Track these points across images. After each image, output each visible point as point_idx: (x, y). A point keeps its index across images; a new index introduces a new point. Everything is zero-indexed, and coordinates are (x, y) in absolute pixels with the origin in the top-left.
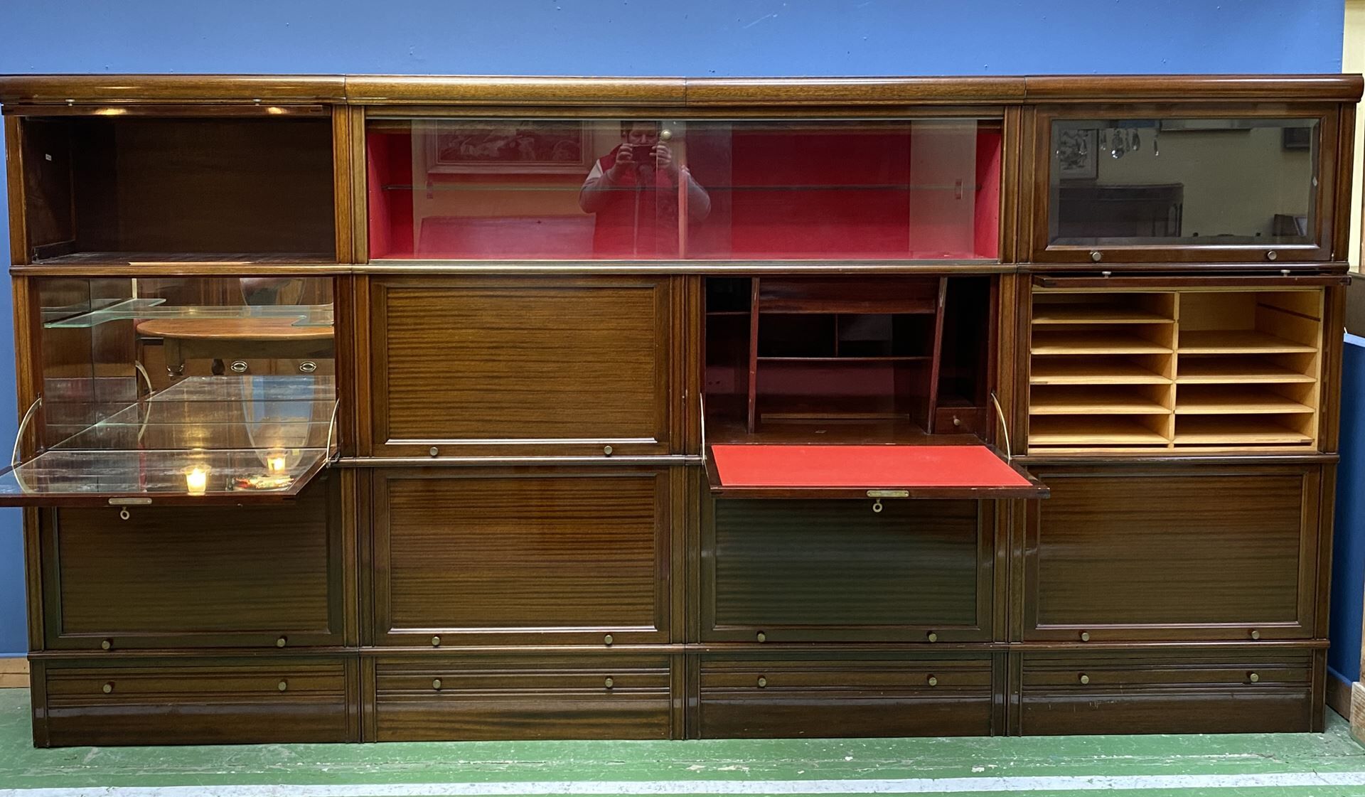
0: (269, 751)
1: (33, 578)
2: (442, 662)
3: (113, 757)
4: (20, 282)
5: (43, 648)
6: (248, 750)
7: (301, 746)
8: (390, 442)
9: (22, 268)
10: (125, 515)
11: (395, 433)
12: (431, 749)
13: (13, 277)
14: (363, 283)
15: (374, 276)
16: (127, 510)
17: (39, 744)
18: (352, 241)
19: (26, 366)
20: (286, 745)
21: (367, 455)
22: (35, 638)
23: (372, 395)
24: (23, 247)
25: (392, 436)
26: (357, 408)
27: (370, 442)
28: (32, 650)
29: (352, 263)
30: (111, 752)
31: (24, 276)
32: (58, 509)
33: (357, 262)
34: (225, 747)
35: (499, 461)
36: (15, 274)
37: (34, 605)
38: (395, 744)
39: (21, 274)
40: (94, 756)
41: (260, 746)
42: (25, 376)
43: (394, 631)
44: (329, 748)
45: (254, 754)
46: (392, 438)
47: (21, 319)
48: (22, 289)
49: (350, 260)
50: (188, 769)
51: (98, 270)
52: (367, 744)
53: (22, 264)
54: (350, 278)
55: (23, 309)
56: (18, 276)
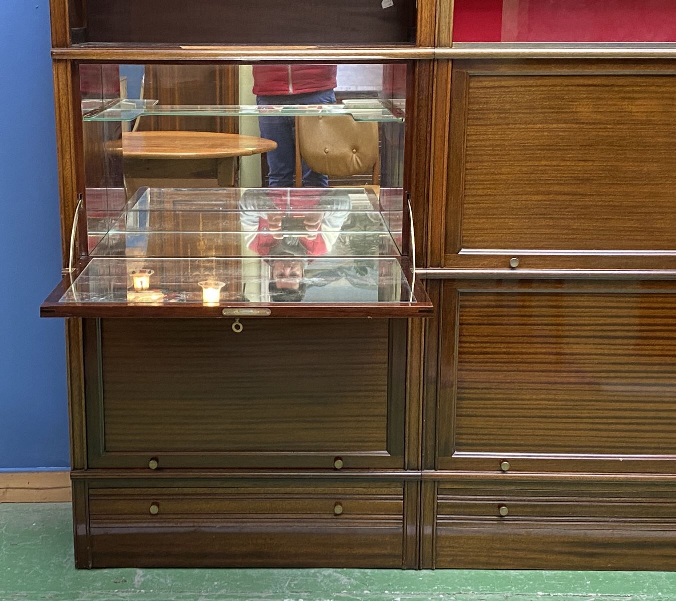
0: (324, 576)
1: (76, 393)
2: (508, 488)
3: (162, 580)
4: (61, 67)
5: (86, 467)
6: (302, 575)
7: (357, 572)
8: (464, 252)
9: (64, 50)
10: (237, 327)
11: (468, 242)
12: (505, 578)
13: (54, 60)
14: (445, 69)
15: (457, 62)
16: (239, 321)
17: (81, 565)
18: (434, 20)
19: (68, 163)
20: (339, 570)
21: (439, 266)
22: (78, 456)
23: (447, 199)
24: (65, 25)
25: (465, 245)
26: (430, 213)
27: (443, 251)
28: (74, 469)
29: (434, 46)
30: (158, 575)
31: (66, 60)
32: (101, 319)
33: (440, 45)
34: (275, 571)
35: (588, 275)
36: (57, 57)
37: (77, 421)
38: (455, 571)
39: (65, 57)
40: (142, 579)
41: (313, 571)
42: (67, 173)
43: (458, 455)
44: (389, 575)
45: (310, 580)
46: (464, 248)
47: (64, 110)
48: (64, 76)
49: (432, 43)
50: (253, 598)
51: (151, 54)
52: (424, 572)
53: (65, 45)
54: (432, 64)
55: (65, 98)
56: (59, 61)
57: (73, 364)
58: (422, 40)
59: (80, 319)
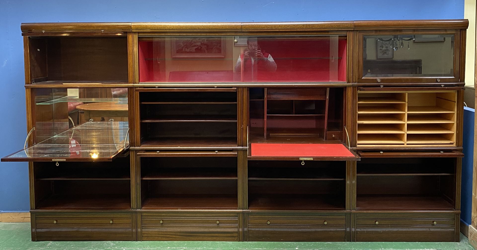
0: (107, 243)
1: (31, 186)
2: (163, 215)
3: (56, 245)
4: (28, 90)
5: (34, 209)
7: (117, 242)
10: (57, 164)
13: (26, 88)
17: (33, 240)
18: (133, 76)
19: (30, 117)
20: (112, 241)
21: (139, 146)
22: (32, 205)
26: (135, 131)
27: (140, 142)
28: (31, 209)
29: (134, 83)
30: (56, 243)
33: (135, 83)
36: (26, 87)
37: (32, 195)
38: (148, 241)
39: (28, 87)
40: (51, 244)
41: (104, 242)
42: (29, 120)
44: (126, 243)
45: (101, 244)
47: (28, 102)
48: (29, 92)
49: (133, 82)
50: (80, 249)
51: (53, 86)
52: (139, 242)
53: (28, 84)
54: (133, 88)
55: (29, 98)
56: (27, 88)
57: (31, 177)
58: (130, 81)
59: (33, 162)
